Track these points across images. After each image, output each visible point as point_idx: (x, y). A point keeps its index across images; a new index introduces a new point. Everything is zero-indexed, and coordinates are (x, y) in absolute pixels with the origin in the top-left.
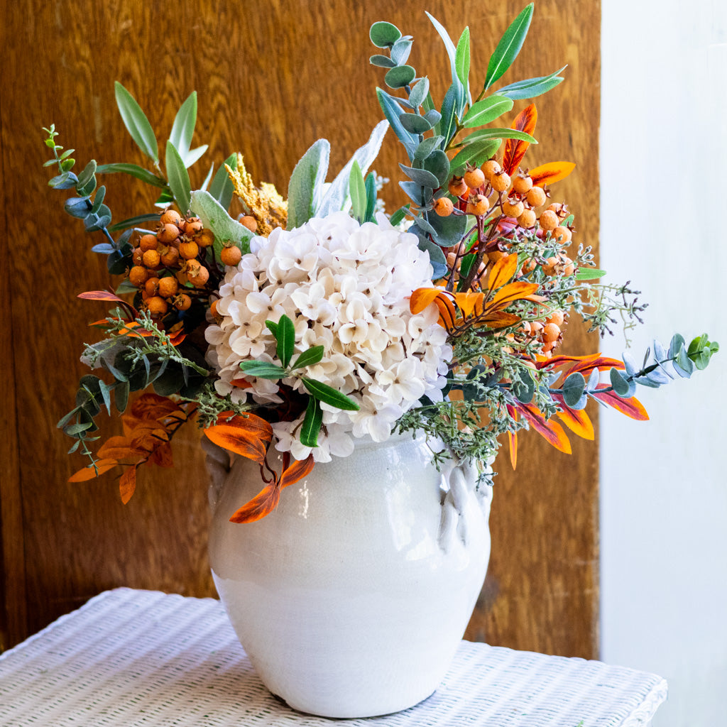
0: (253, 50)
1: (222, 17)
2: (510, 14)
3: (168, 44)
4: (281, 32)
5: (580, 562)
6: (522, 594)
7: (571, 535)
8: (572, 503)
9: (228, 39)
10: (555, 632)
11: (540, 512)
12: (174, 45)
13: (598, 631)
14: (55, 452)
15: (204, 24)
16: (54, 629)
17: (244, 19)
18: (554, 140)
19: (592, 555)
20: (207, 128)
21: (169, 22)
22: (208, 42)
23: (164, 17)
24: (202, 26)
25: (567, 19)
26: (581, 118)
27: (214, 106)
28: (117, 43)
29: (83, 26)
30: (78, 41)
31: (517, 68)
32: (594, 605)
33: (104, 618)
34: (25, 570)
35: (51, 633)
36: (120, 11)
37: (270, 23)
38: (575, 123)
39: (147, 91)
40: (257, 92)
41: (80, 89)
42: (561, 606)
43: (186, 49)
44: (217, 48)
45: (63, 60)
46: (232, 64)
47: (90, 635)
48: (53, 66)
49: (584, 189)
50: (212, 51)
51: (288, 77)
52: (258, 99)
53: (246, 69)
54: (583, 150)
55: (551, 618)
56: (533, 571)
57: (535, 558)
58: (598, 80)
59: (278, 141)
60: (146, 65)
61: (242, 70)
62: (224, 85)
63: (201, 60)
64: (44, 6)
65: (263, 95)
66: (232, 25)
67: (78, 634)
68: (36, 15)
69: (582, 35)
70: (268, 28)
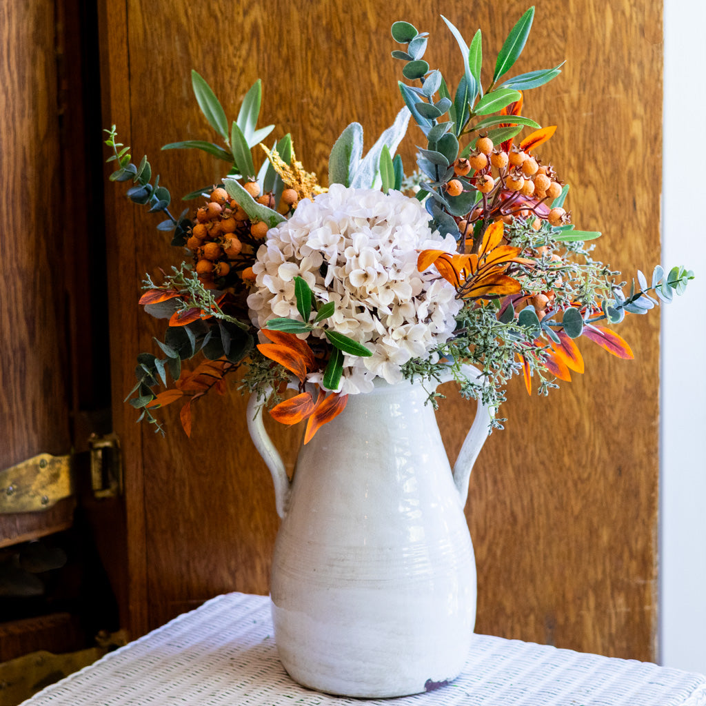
1: (328, 91)
2: (582, 92)
3: (280, 115)
4: (379, 105)
5: (641, 581)
6: (588, 609)
7: (632, 556)
8: (633, 528)
9: (333, 111)
10: (617, 643)
11: (605, 536)
12: (285, 115)
13: (656, 644)
14: (175, 471)
15: (311, 97)
16: (173, 626)
17: (347, 93)
18: (620, 205)
19: (651, 575)
21: (281, 95)
22: (315, 113)
23: (277, 91)
24: (310, 99)
25: (632, 97)
26: (644, 185)
27: (319, 169)
31: (587, 140)
32: (653, 620)
33: (218, 617)
34: (147, 574)
35: (170, 628)
36: (238, 86)
37: (370, 96)
38: (639, 189)
42: (623, 621)
43: (295, 118)
44: (322, 118)
45: (188, 127)
46: (336, 132)
47: (205, 631)
49: (646, 248)
50: (318, 121)
54: (645, 214)
55: (614, 630)
56: (597, 588)
57: (600, 576)
58: (660, 151)
63: (309, 129)
64: (172, 80)
66: (337, 99)
67: (194, 630)
68: (165, 88)
69: (645, 111)
70: (367, 102)
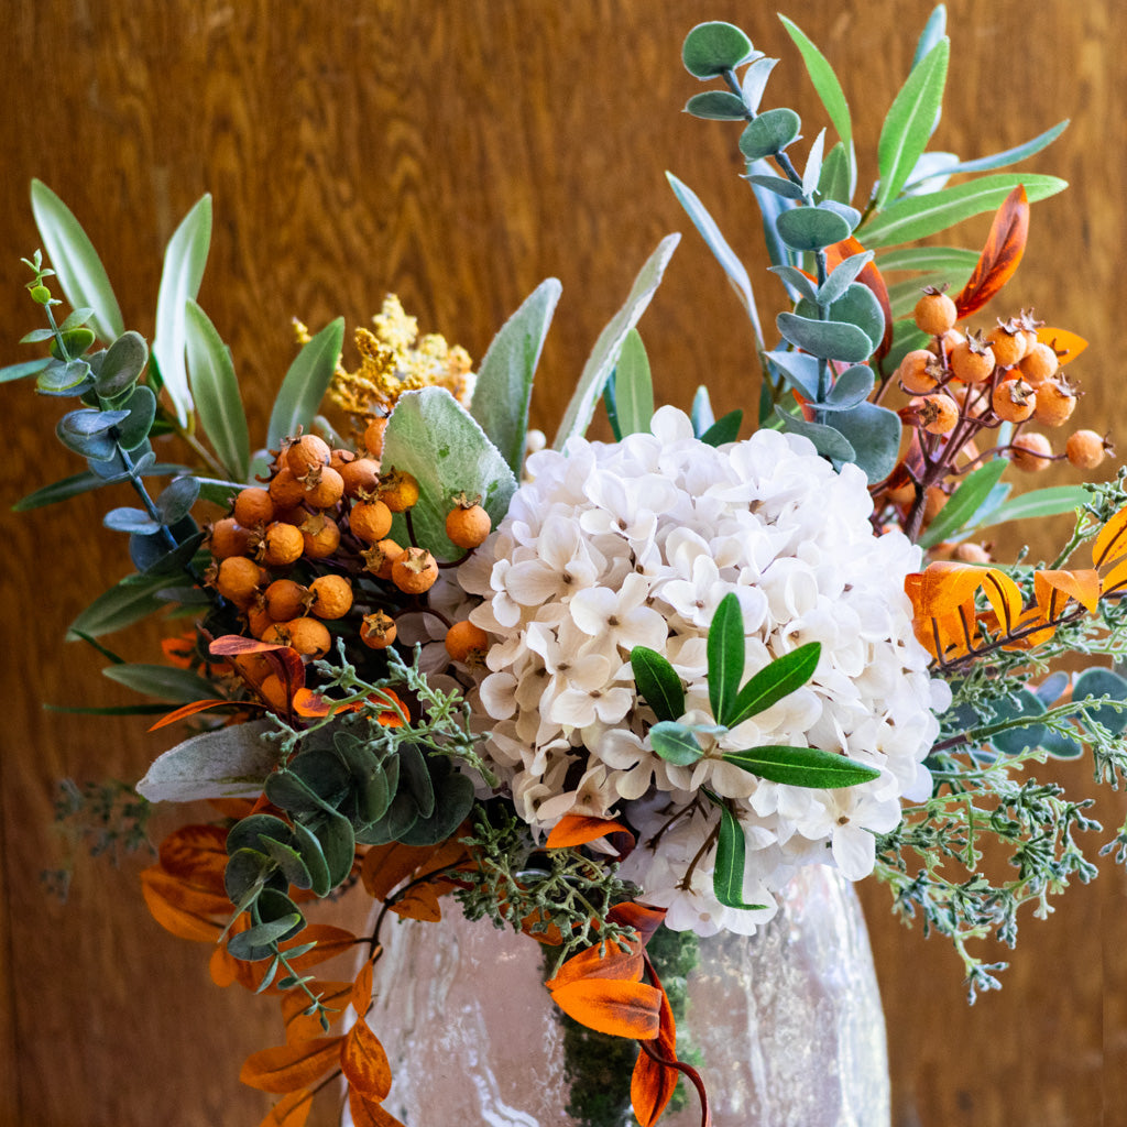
0: (474, 65)
3: (305, 57)
7: (1078, 1007)
8: (1080, 948)
9: (425, 43)
12: (317, 58)
15: (376, 13)
18: (1054, 235)
20: (381, 226)
21: (306, 11)
22: (384, 50)
23: (297, 3)
24: (372, 18)
26: (1107, 188)
27: (396, 181)
28: (203, 56)
29: (135, 24)
30: (123, 54)
31: (987, 91)
37: (509, 8)
38: (1094, 198)
39: (263, 153)
40: (483, 153)
41: (128, 153)
43: (341, 64)
44: (401, 62)
45: (93, 94)
46: (433, 94)
48: (72, 107)
49: (1111, 328)
50: (390, 69)
51: (544, 120)
52: (483, 165)
53: (460, 103)
54: (1108, 253)
56: (1006, 1082)
57: (1011, 1056)
59: (524, 251)
60: (260, 101)
61: (453, 106)
62: (415, 139)
63: (372, 88)
65: (494, 156)
66: (433, 15)
69: (1111, 21)
